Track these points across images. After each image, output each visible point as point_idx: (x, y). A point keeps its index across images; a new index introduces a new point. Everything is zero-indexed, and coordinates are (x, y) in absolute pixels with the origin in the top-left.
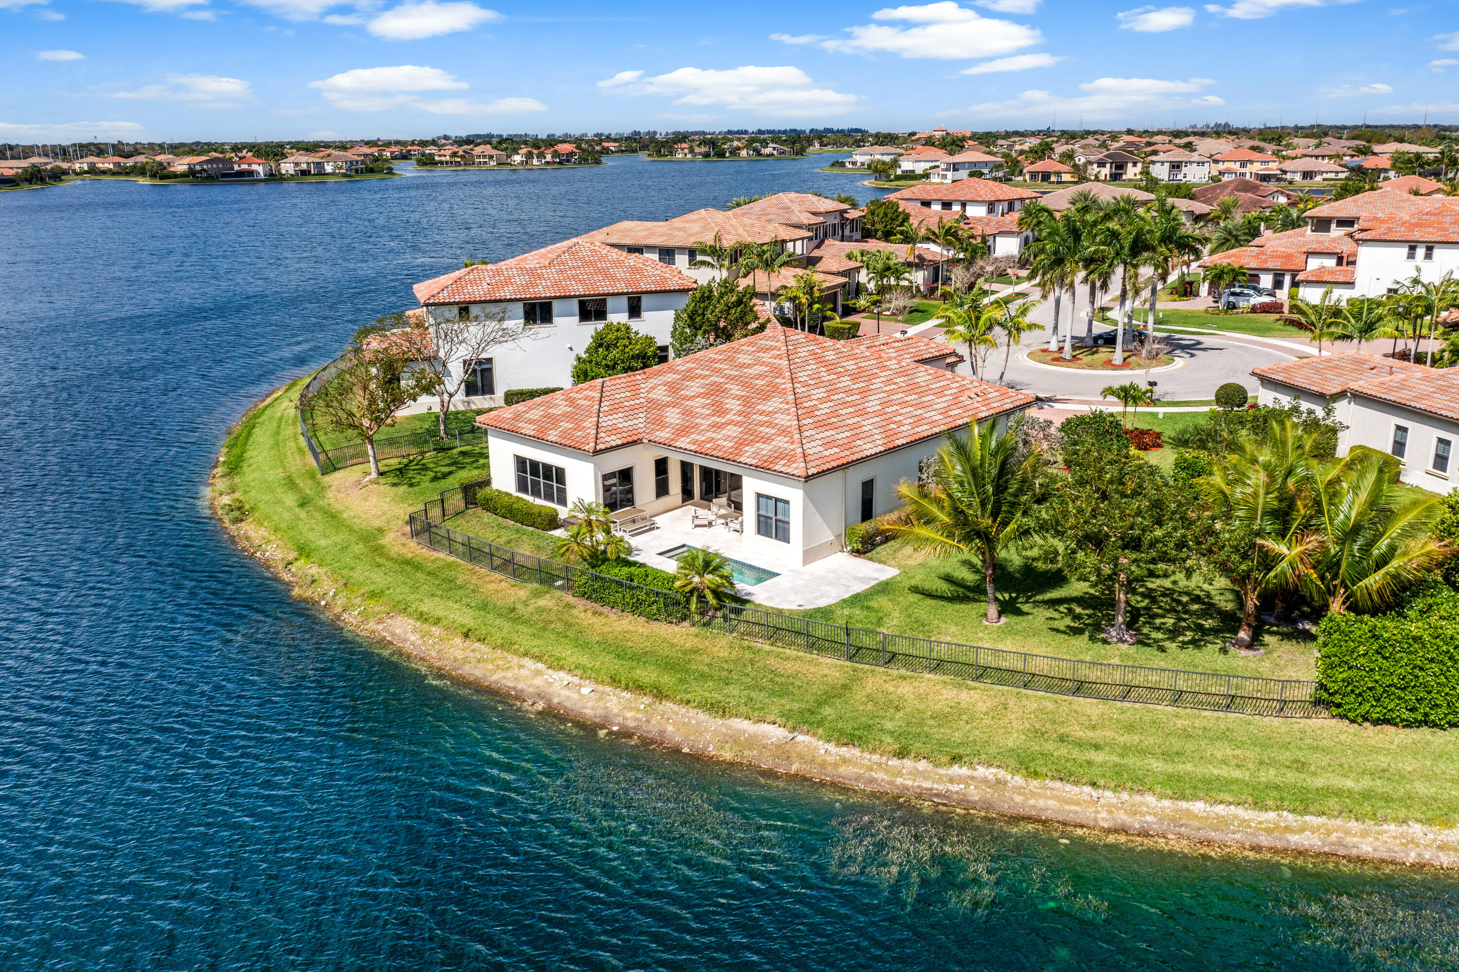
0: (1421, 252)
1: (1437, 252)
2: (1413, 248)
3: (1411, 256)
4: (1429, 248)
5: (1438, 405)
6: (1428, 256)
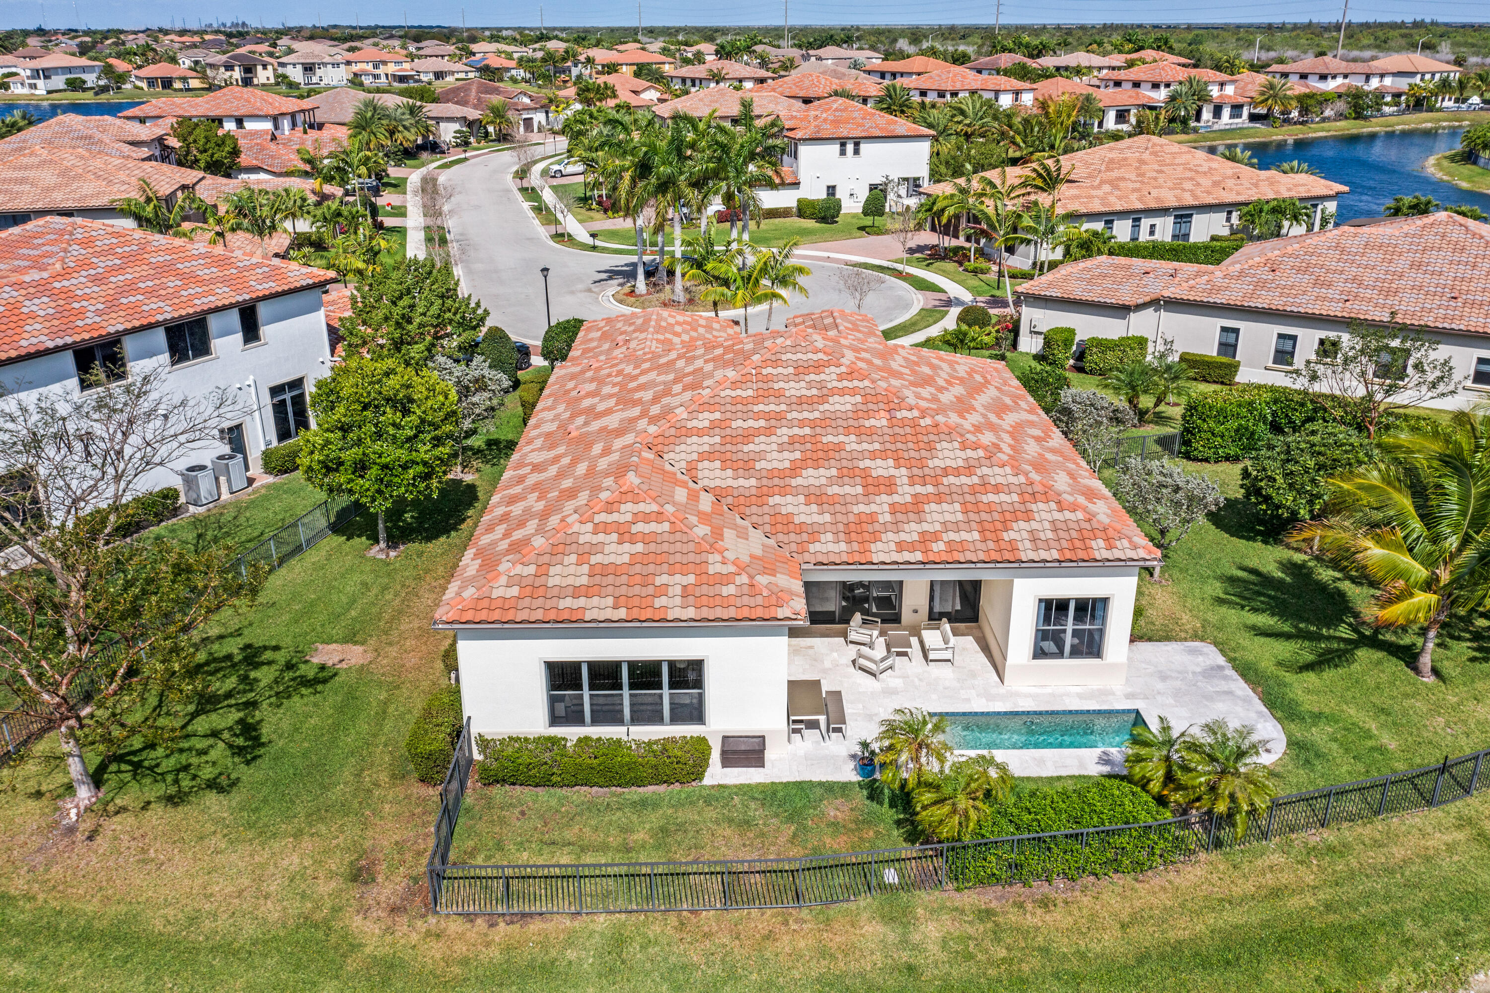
0: (850, 147)
1: (863, 147)
2: (843, 145)
3: (843, 153)
4: (857, 144)
5: (1277, 302)
6: (856, 152)
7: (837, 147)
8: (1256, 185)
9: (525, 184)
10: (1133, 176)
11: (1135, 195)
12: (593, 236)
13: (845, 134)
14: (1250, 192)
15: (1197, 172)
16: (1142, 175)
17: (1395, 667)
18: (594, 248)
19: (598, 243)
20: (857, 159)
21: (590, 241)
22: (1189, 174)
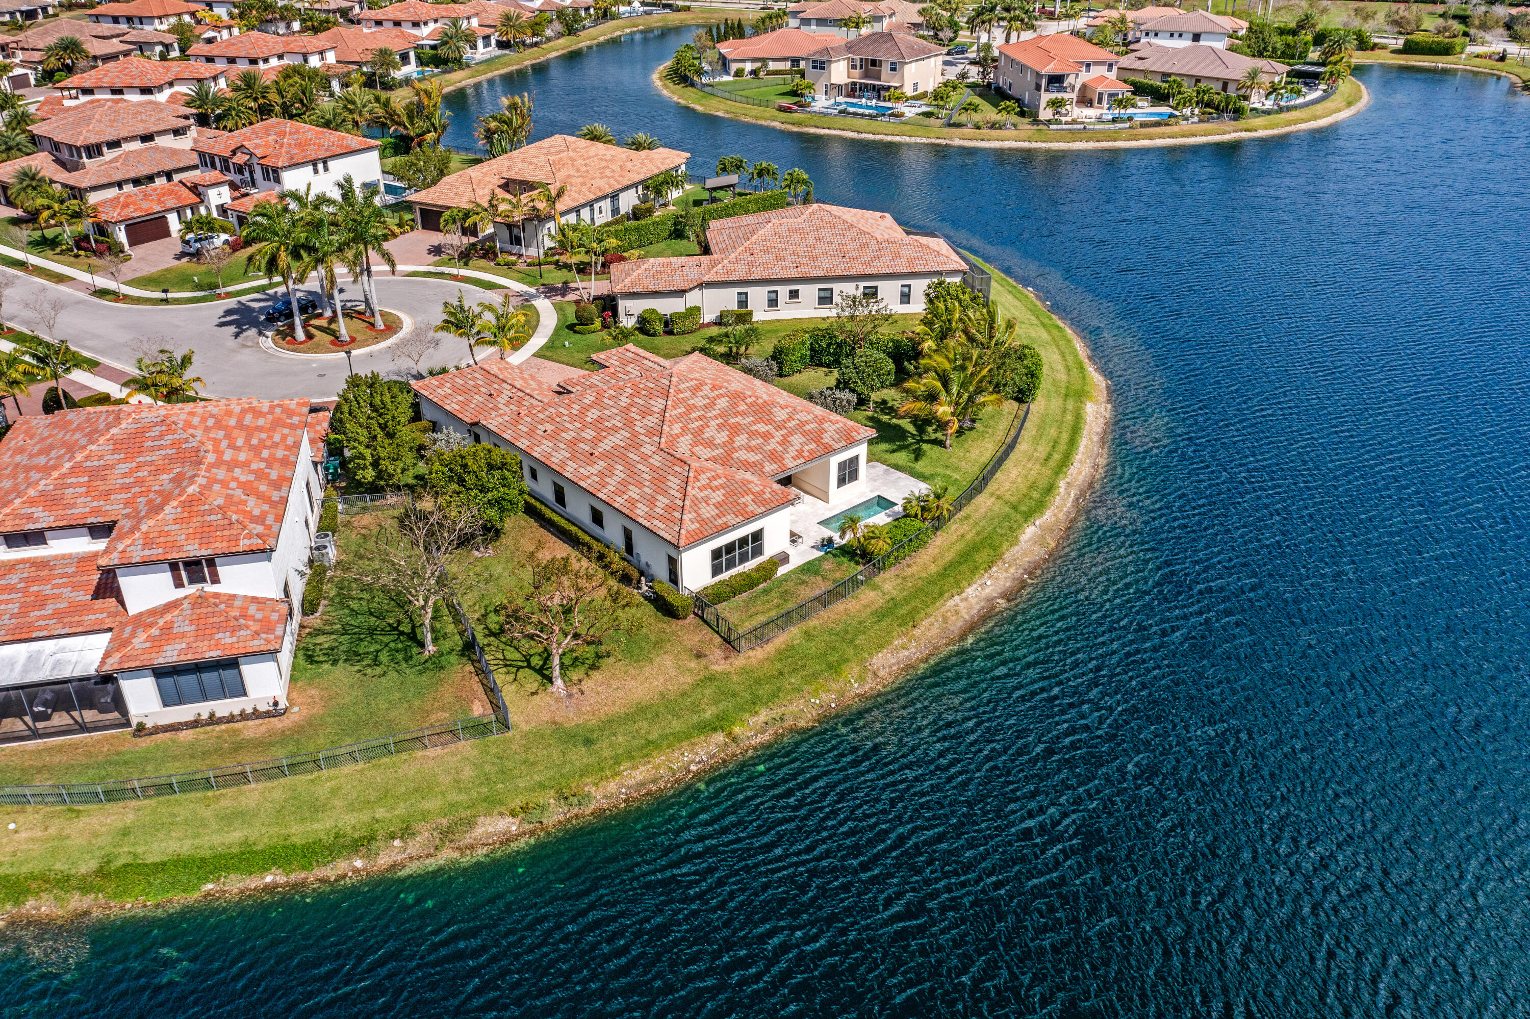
0: (320, 166)
1: (331, 164)
2: (315, 165)
3: (316, 171)
4: (325, 163)
5: (765, 275)
6: (326, 169)
7: (310, 168)
11: (585, 188)
13: (313, 157)
15: (606, 160)
16: (579, 170)
17: (937, 449)
18: (166, 301)
19: (170, 295)
20: (327, 175)
22: (603, 164)
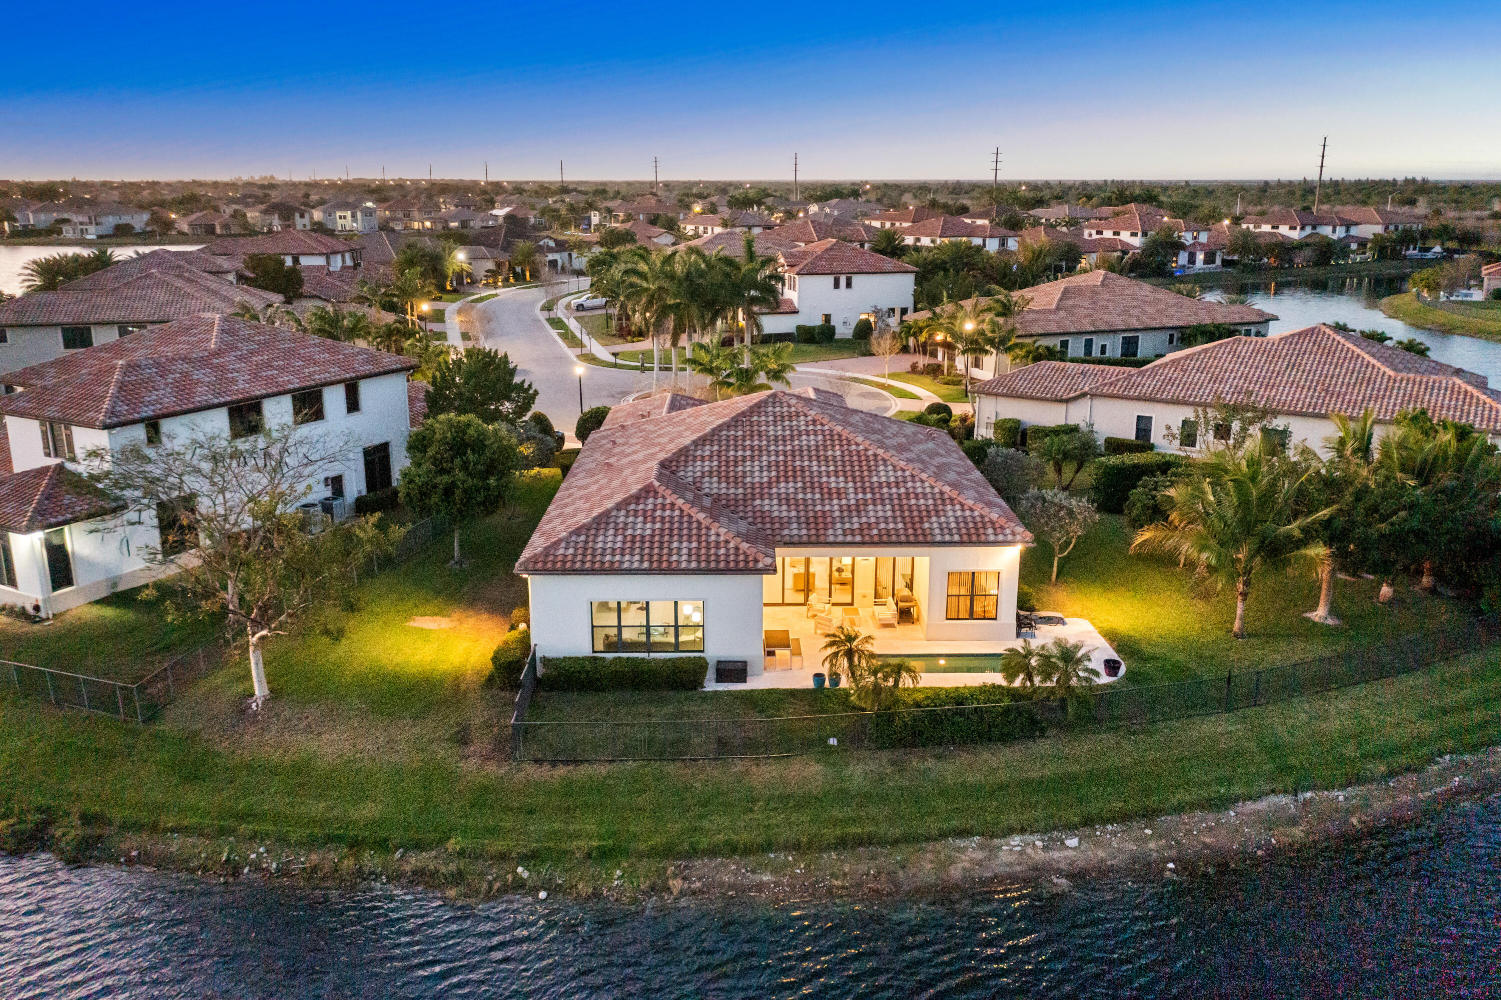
0: (843, 280)
1: (856, 279)
2: (837, 279)
3: (837, 285)
4: (849, 278)
5: (1179, 395)
6: (849, 285)
7: (830, 279)
8: (1196, 313)
9: (552, 315)
10: (1086, 303)
11: (1088, 320)
12: (615, 355)
13: (837, 270)
14: (1190, 319)
15: (1143, 301)
16: (1095, 303)
18: (615, 366)
19: (619, 361)
20: (849, 290)
21: (612, 359)
22: (1135, 303)
